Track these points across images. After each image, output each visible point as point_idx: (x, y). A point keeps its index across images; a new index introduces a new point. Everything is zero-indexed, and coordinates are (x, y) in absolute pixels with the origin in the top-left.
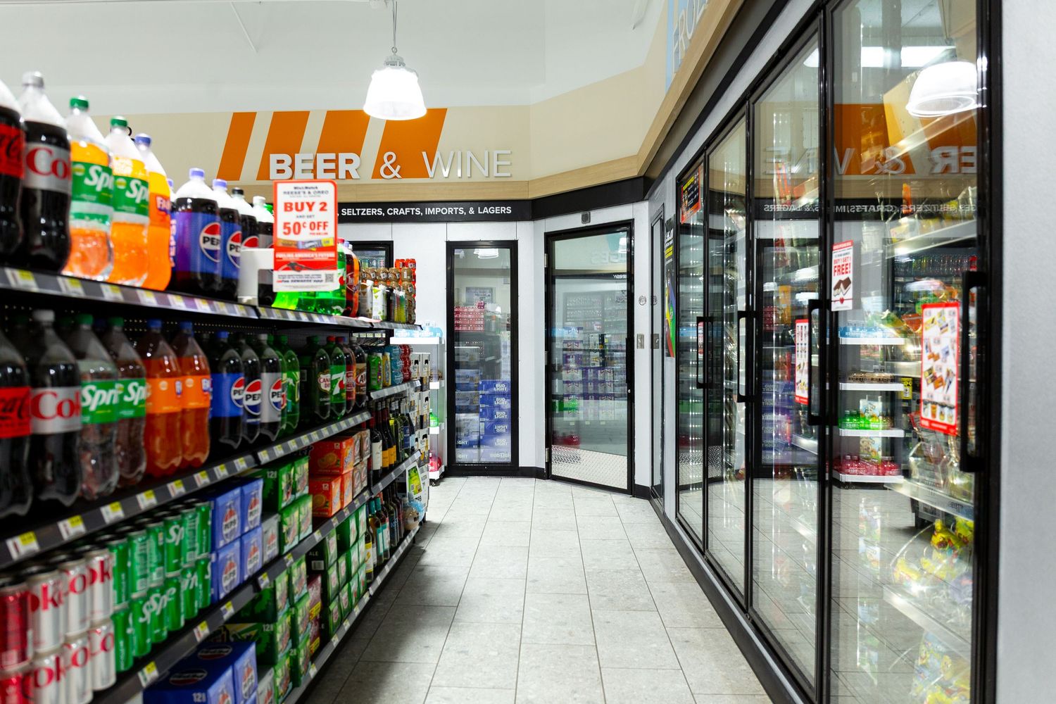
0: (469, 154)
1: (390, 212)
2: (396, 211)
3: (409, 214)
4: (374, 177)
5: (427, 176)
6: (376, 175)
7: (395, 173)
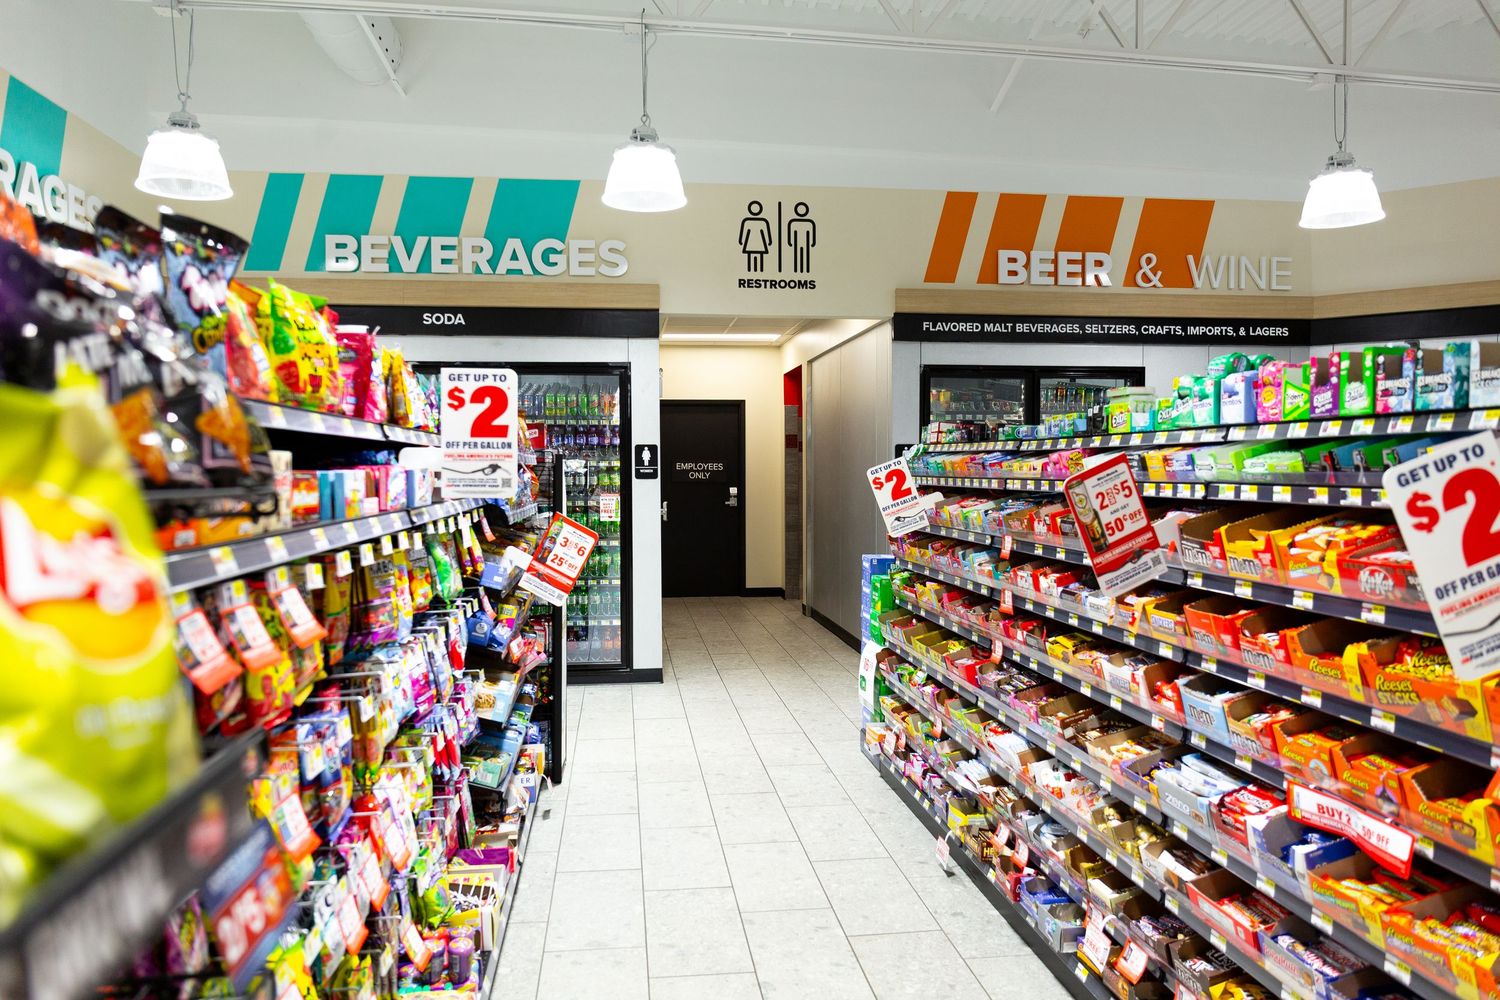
0: (1244, 261)
1: (1145, 330)
2: (1152, 329)
3: (1168, 333)
4: (1126, 284)
5: (1191, 284)
6: (1130, 281)
7: (1155, 280)
